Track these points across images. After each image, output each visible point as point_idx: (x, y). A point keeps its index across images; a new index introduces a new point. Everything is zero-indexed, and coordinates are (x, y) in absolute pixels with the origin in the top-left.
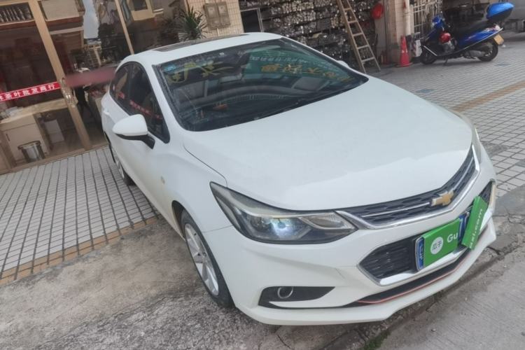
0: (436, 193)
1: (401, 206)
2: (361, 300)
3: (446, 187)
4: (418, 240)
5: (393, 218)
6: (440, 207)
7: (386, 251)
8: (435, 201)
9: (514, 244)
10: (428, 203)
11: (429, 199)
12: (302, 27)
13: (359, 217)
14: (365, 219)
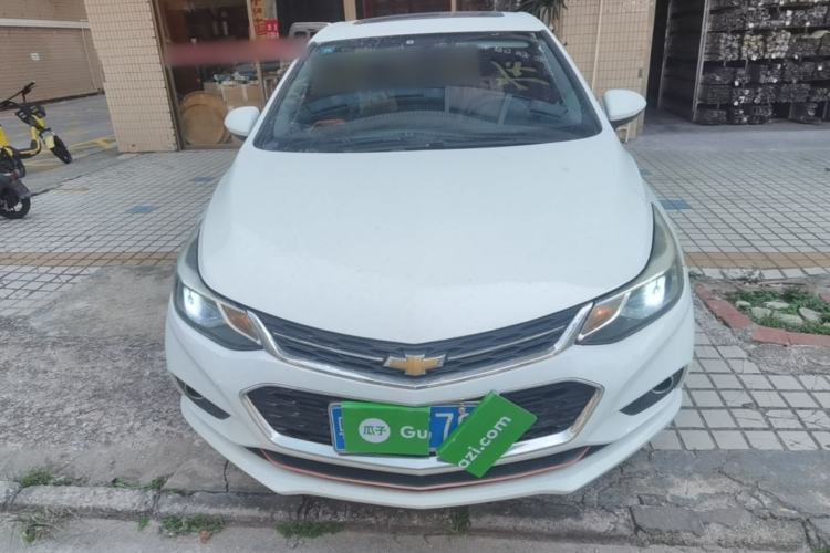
0: (402, 349)
1: (335, 344)
2: (265, 450)
3: (429, 349)
4: (332, 406)
5: (314, 355)
6: (399, 373)
7: (294, 398)
8: (391, 361)
9: (685, 536)
10: (380, 359)
11: (385, 354)
12: (789, 13)
13: (271, 332)
14: (275, 338)
